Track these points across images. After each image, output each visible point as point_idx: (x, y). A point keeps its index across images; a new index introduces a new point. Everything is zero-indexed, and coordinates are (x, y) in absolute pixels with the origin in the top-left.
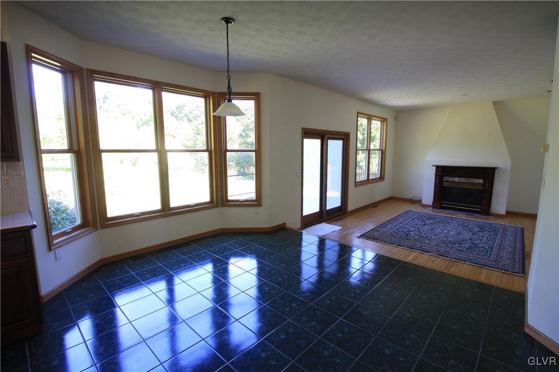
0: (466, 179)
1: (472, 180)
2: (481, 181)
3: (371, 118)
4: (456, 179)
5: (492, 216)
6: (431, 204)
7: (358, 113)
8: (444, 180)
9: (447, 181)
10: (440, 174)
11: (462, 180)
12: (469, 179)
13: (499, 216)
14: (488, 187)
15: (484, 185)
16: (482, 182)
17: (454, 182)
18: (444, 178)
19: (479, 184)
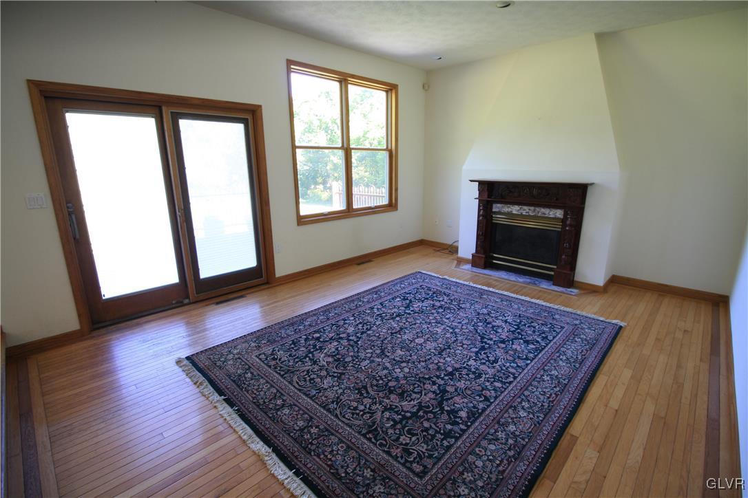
0: (532, 208)
1: (543, 210)
2: (559, 213)
3: (346, 80)
4: (515, 209)
5: (576, 288)
6: (470, 257)
7: (290, 62)
8: (494, 210)
9: (499, 213)
10: (485, 197)
11: (526, 210)
12: (538, 209)
13: (591, 290)
14: (570, 225)
15: (563, 221)
16: (561, 216)
17: (510, 214)
18: (494, 205)
19: (555, 219)
